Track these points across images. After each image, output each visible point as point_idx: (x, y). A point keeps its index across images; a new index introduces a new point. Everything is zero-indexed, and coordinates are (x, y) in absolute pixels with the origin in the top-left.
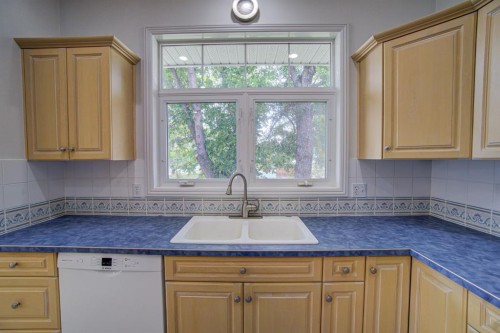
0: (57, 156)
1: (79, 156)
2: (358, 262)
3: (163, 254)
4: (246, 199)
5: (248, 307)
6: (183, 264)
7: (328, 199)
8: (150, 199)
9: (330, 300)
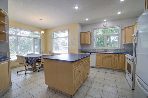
0: (83, 44)
1: (86, 44)
2: (118, 55)
3: (96, 53)
4: (105, 49)
5: (105, 59)
6: (98, 54)
7: (118, 50)
8: (92, 49)
9: (114, 58)
